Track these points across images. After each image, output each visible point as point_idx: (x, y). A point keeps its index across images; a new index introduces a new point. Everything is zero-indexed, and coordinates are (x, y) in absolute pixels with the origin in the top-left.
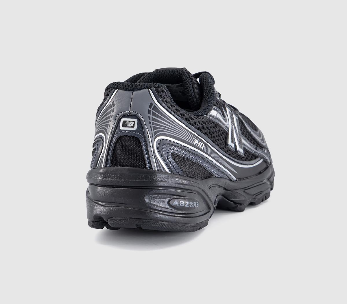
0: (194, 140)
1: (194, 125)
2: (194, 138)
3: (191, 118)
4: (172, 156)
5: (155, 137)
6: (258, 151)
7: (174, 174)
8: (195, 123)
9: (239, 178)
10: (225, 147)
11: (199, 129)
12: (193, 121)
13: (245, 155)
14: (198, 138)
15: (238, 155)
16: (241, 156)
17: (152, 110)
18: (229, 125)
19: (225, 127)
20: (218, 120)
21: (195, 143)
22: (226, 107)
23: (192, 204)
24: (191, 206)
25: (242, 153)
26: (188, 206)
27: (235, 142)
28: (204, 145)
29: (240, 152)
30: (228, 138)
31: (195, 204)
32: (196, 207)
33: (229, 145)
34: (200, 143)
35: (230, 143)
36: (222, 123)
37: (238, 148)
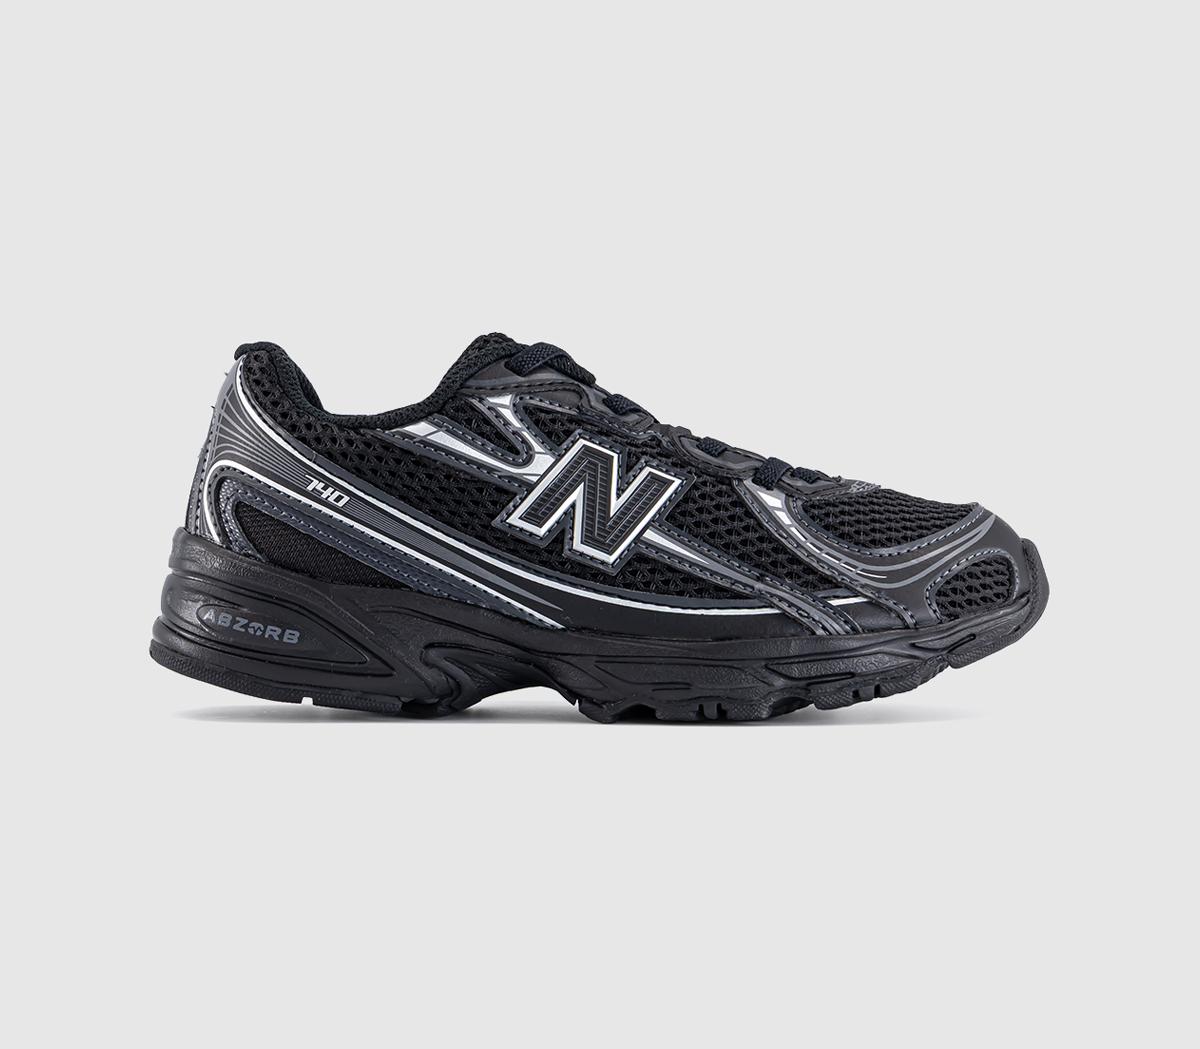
3: (309, 426)
4: (239, 508)
5: (214, 460)
6: (768, 585)
7: (231, 549)
8: (318, 440)
9: (584, 629)
10: (483, 526)
11: (330, 456)
12: (310, 435)
13: (644, 576)
14: (321, 477)
15: (579, 564)
16: (592, 568)
17: (228, 401)
18: (543, 477)
19: (505, 477)
20: (436, 450)
21: (310, 488)
22: (580, 434)
23: (259, 628)
24: (255, 632)
25: (603, 563)
26: (243, 630)
27: (572, 528)
28: (346, 499)
29: (592, 558)
30: (516, 507)
31: (274, 632)
32: (277, 639)
33: (511, 526)
34: (330, 490)
35: (514, 520)
36: (470, 461)
37: (578, 545)
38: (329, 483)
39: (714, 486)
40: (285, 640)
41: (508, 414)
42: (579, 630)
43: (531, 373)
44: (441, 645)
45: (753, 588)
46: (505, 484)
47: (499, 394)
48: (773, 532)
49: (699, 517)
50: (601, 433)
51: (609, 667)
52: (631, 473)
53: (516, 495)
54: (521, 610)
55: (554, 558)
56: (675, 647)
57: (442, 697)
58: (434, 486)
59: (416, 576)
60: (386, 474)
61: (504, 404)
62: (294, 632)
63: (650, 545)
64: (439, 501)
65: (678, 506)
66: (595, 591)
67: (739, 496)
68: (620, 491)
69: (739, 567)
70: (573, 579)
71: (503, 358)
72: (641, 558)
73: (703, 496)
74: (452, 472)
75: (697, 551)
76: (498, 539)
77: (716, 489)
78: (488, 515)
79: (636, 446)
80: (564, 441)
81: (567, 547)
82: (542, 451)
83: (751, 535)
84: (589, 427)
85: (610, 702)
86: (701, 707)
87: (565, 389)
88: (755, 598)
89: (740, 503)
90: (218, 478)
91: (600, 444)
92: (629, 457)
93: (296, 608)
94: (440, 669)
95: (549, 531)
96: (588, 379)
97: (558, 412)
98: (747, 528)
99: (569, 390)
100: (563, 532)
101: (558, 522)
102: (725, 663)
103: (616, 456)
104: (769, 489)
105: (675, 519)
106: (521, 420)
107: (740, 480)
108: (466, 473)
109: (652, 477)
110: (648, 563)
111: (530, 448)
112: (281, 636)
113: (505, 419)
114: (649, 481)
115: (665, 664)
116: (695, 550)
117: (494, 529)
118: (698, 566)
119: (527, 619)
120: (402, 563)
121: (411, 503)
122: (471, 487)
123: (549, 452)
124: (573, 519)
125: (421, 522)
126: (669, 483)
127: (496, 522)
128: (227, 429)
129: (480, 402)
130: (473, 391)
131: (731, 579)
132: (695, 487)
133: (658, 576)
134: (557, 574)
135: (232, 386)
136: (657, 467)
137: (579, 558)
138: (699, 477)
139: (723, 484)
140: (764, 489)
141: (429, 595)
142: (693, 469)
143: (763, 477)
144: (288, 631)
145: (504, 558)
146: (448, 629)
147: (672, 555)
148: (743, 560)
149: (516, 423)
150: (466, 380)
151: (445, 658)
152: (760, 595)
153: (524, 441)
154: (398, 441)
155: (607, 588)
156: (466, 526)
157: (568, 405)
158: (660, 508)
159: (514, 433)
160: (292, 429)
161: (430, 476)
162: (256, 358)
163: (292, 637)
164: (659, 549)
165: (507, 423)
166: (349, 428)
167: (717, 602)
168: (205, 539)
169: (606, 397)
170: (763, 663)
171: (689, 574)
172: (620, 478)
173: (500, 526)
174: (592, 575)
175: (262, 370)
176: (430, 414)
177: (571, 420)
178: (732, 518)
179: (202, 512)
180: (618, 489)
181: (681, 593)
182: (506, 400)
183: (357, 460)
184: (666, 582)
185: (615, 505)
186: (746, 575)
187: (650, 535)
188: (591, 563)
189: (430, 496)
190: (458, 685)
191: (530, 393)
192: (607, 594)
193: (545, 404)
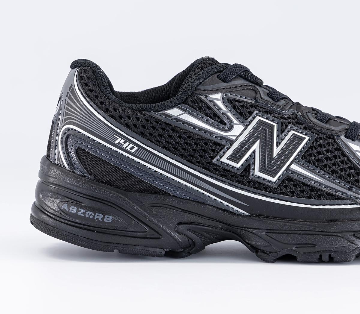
0: (117, 138)
1: (119, 119)
2: (115, 136)
3: (115, 110)
4: (78, 151)
5: (63, 124)
6: (354, 192)
7: (74, 173)
8: (121, 117)
9: (260, 215)
10: (208, 163)
11: (127, 126)
12: (116, 114)
13: (291, 188)
14: (122, 137)
15: (258, 182)
16: (264, 184)
17: (70, 93)
18: (238, 137)
19: (219, 137)
20: (183, 124)
21: (117, 142)
22: (257, 114)
23: (91, 214)
24: (89, 216)
25: (270, 182)
26: (83, 215)
27: (254, 164)
28: (136, 148)
29: (264, 179)
30: (224, 153)
31: (99, 216)
32: (101, 220)
33: (222, 162)
34: (128, 143)
35: (224, 159)
36: (201, 129)
37: (257, 173)
38: (126, 140)
39: (325, 140)
40: (105, 220)
41: (220, 104)
42: (257, 216)
43: (231, 81)
44: (185, 223)
45: (347, 194)
46: (218, 141)
47: (215, 93)
48: (356, 163)
49: (318, 157)
50: (267, 112)
51: (273, 236)
52: (283, 134)
53: (224, 146)
54: (227, 206)
55: (245, 179)
56: (307, 225)
57: (185, 248)
58: (182, 142)
59: (172, 188)
60: (157, 135)
61: (217, 98)
62: (109, 217)
63: (293, 172)
64: (184, 149)
65: (307, 151)
66: (266, 196)
67: (338, 145)
68: (278, 144)
69: (339, 183)
70: (254, 190)
71: (216, 73)
72: (289, 179)
73: (320, 146)
74: (192, 135)
75: (318, 175)
76: (215, 169)
77: (327, 141)
78: (210, 157)
79: (285, 119)
80: (249, 117)
81: (251, 173)
82: (238, 123)
83: (345, 166)
84: (261, 109)
85: (273, 253)
86: (321, 256)
87: (248, 89)
88: (348, 199)
89: (339, 149)
90: (66, 135)
91: (267, 119)
92: (282, 125)
93: (110, 204)
94: (185, 235)
95: (242, 165)
96: (259, 82)
97: (245, 102)
98: (343, 162)
99: (250, 89)
100: (249, 165)
101: (246, 161)
102: (333, 234)
103: (275, 125)
104: (353, 140)
105: (306, 158)
106: (227, 107)
107: (339, 136)
108: (198, 135)
109: (294, 136)
110: (293, 181)
111: (231, 121)
112: (103, 219)
113: (218, 107)
114: (293, 138)
115: (303, 234)
116: (317, 174)
117: (213, 164)
118: (318, 182)
119: (231, 210)
120: (165, 181)
121: (169, 150)
122: (201, 143)
123: (241, 123)
124: (254, 159)
125: (175, 160)
126: (302, 139)
127: (215, 161)
128: (70, 108)
129: (205, 97)
130: (202, 92)
131: (335, 189)
132: (316, 141)
133: (298, 188)
134: (246, 187)
135: (72, 85)
136: (296, 130)
137: (258, 180)
138: (318, 135)
139: (330, 138)
140: (351, 141)
141: (179, 198)
142: (314, 131)
143: (350, 134)
144: (106, 216)
145: (218, 179)
146: (189, 215)
147: (305, 177)
148: (341, 179)
149: (224, 109)
150: (198, 85)
151: (187, 230)
152: (350, 198)
153: (228, 118)
154: (162, 118)
155: (271, 194)
156: (198, 162)
157: (250, 97)
158: (299, 153)
159: (223, 114)
160: (107, 110)
161: (180, 137)
162: (85, 71)
163: (109, 219)
164: (299, 174)
165: (219, 109)
166: (137, 111)
167: (329, 202)
168: (60, 166)
169: (268, 92)
170: (352, 234)
171: (314, 187)
172: (278, 136)
173: (216, 163)
174: (264, 188)
175: (88, 78)
176: (179, 104)
177: (252, 106)
178: (335, 157)
179: (58, 151)
180: (277, 142)
181: (310, 197)
182: (219, 96)
183: (142, 128)
184: (302, 191)
185: (276, 151)
186: (343, 188)
187: (294, 167)
188: (264, 182)
189: (179, 147)
190: (194, 243)
191: (230, 92)
192: (272, 198)
193: (238, 98)
